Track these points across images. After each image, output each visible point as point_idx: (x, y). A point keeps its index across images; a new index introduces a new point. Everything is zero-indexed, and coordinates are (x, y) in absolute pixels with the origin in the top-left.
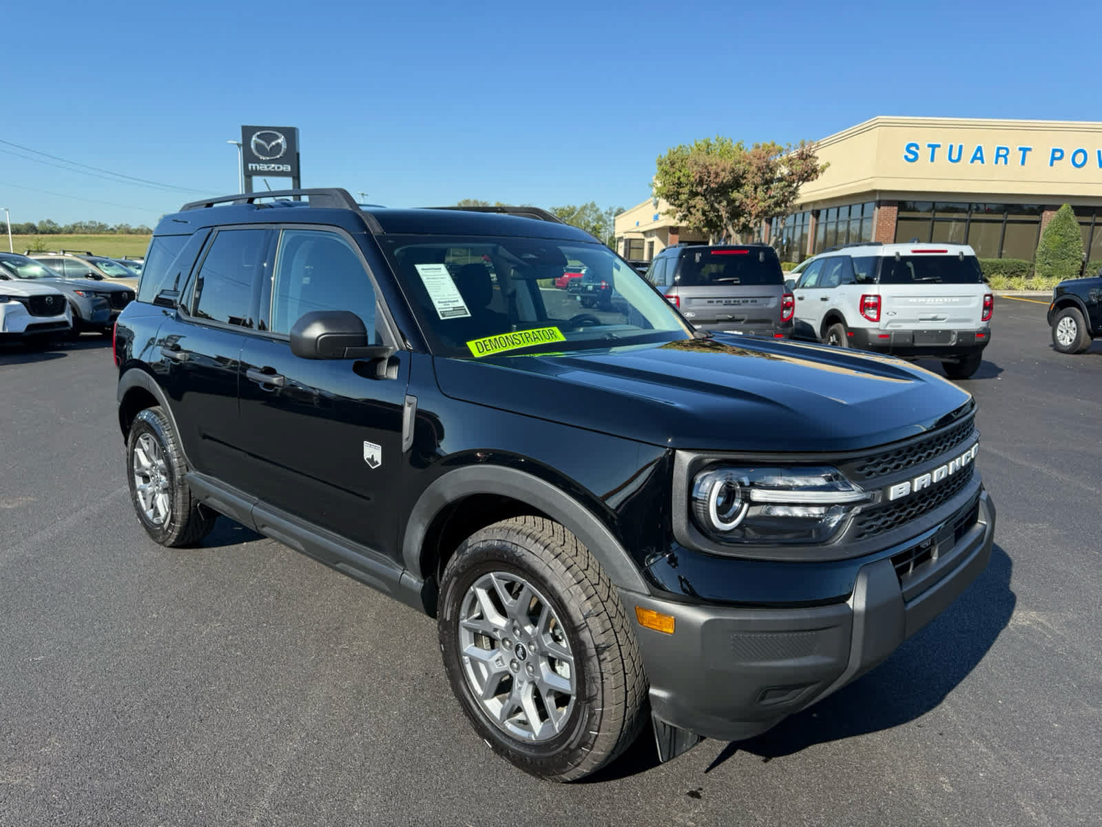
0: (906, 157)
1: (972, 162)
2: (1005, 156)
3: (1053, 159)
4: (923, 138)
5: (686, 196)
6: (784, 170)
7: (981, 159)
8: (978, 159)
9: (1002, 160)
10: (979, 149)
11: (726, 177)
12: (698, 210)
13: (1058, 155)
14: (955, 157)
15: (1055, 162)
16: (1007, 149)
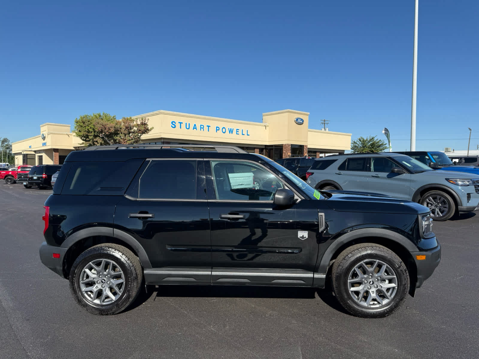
0: (172, 126)
1: (193, 129)
2: (203, 128)
3: (217, 130)
4: (177, 119)
5: (92, 137)
6: (135, 129)
7: (196, 128)
8: (195, 128)
9: (202, 129)
10: (195, 125)
11: (112, 130)
12: (98, 143)
13: (218, 129)
14: (188, 127)
15: (217, 131)
16: (203, 126)
